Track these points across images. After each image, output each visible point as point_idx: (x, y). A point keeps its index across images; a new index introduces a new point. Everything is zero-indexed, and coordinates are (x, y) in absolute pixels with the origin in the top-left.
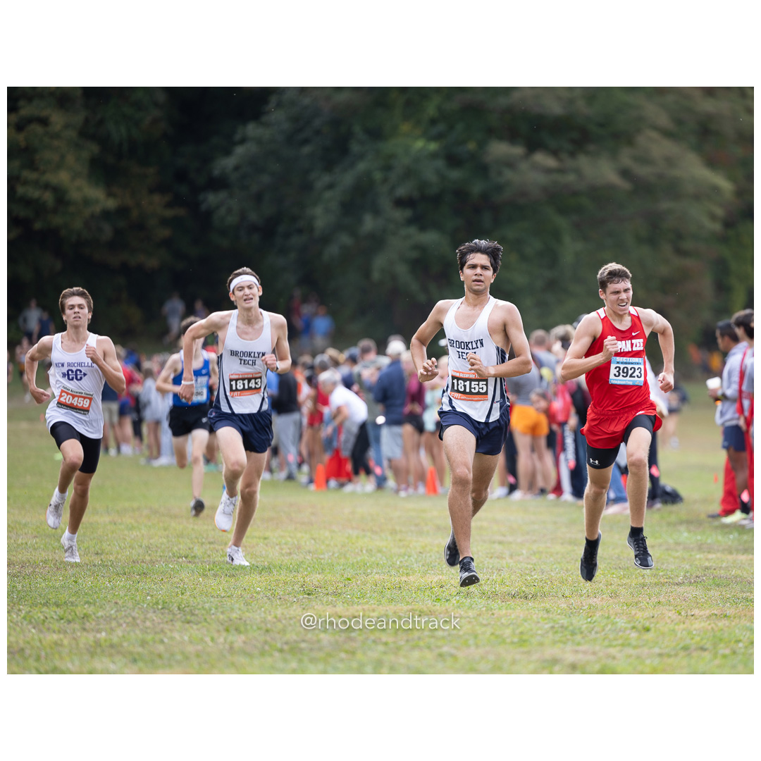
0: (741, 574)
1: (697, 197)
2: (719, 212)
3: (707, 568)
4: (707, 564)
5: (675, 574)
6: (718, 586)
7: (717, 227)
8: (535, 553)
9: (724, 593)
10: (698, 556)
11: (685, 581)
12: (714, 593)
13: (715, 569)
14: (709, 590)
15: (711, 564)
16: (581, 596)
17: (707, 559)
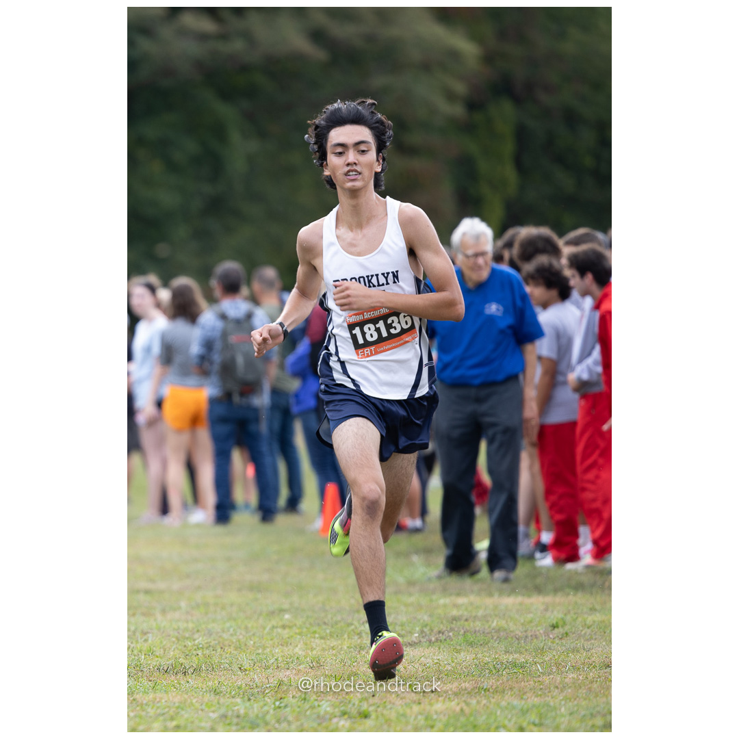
0: (506, 626)
1: (426, 67)
2: (460, 88)
5: (408, 629)
6: (471, 644)
7: (458, 110)
8: (198, 606)
10: (442, 601)
12: (467, 657)
14: (458, 652)
15: (461, 613)
16: (267, 668)
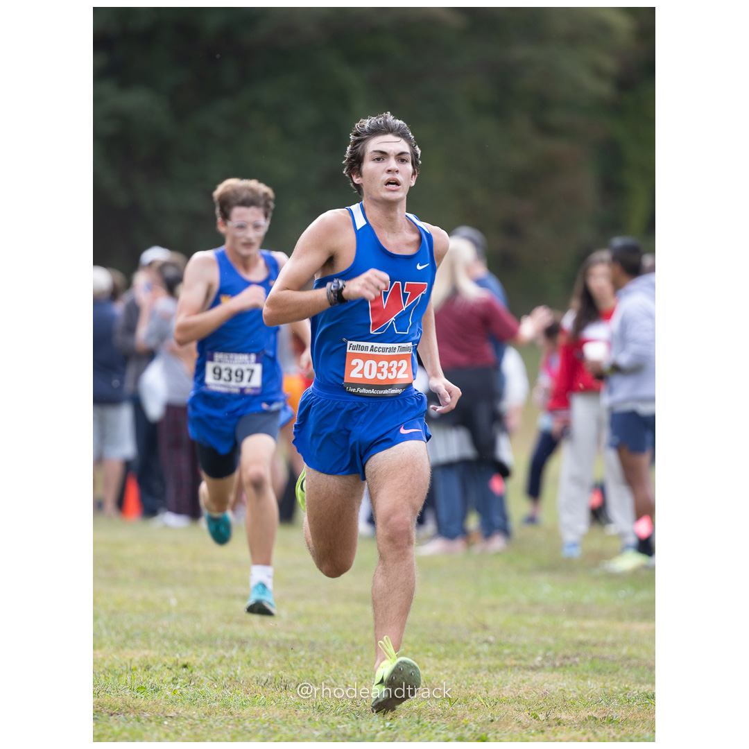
0: (637, 653)
1: (572, 40)
3: (581, 644)
4: (582, 637)
5: (530, 651)
9: (608, 684)
10: (567, 624)
11: (547, 664)
13: (595, 645)
15: (588, 637)
17: (582, 630)
